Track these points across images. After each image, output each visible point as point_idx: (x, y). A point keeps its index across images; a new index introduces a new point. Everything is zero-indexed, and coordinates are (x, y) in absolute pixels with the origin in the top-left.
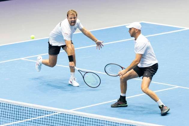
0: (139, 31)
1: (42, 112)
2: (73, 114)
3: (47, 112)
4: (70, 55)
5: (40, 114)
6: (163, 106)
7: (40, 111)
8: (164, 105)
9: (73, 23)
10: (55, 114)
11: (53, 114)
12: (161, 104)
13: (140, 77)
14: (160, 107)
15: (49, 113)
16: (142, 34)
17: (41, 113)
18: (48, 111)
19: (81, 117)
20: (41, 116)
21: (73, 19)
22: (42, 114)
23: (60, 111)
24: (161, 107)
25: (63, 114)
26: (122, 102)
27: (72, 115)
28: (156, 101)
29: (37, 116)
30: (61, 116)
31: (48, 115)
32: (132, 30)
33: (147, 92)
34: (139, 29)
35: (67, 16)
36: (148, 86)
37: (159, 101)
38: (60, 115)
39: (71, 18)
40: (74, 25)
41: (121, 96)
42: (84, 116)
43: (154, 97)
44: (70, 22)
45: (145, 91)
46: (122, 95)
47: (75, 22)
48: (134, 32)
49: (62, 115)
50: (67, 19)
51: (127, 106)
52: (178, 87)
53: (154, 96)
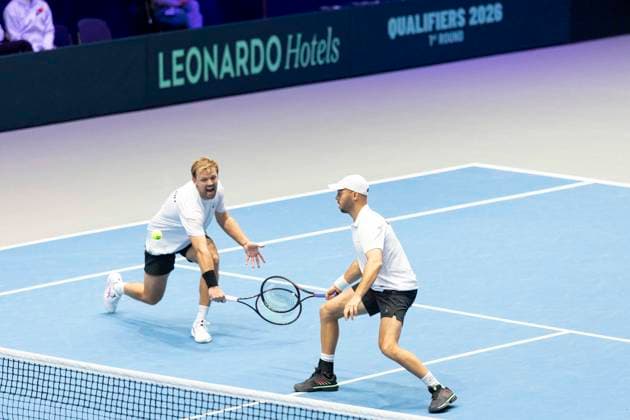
0: (363, 198)
1: (217, 399)
2: (296, 406)
3: (230, 400)
4: (207, 270)
5: (211, 406)
6: (439, 387)
7: (211, 397)
8: (443, 387)
9: (208, 192)
10: (251, 404)
11: (246, 405)
12: (434, 383)
13: (371, 314)
14: (431, 389)
15: (234, 402)
16: (371, 207)
17: (214, 402)
18: (231, 398)
19: (318, 412)
20: (213, 409)
21: (210, 182)
22: (216, 405)
23: (262, 398)
24: (435, 389)
25: (271, 404)
26: (324, 377)
27: (295, 408)
28: (420, 376)
29: (204, 410)
30: (265, 411)
31: (233, 409)
32: (344, 195)
33: (395, 355)
34: (363, 192)
35: (191, 176)
36: (397, 339)
37: (429, 374)
38: (262, 407)
39: (205, 180)
40: (213, 196)
41: (321, 361)
42: (326, 411)
43: (412, 366)
44: (202, 190)
45: (389, 354)
46: (326, 357)
47: (213, 189)
48: (349, 199)
49: (268, 408)
50: (191, 182)
51: (336, 389)
52: (565, 331)
53: (414, 363)
